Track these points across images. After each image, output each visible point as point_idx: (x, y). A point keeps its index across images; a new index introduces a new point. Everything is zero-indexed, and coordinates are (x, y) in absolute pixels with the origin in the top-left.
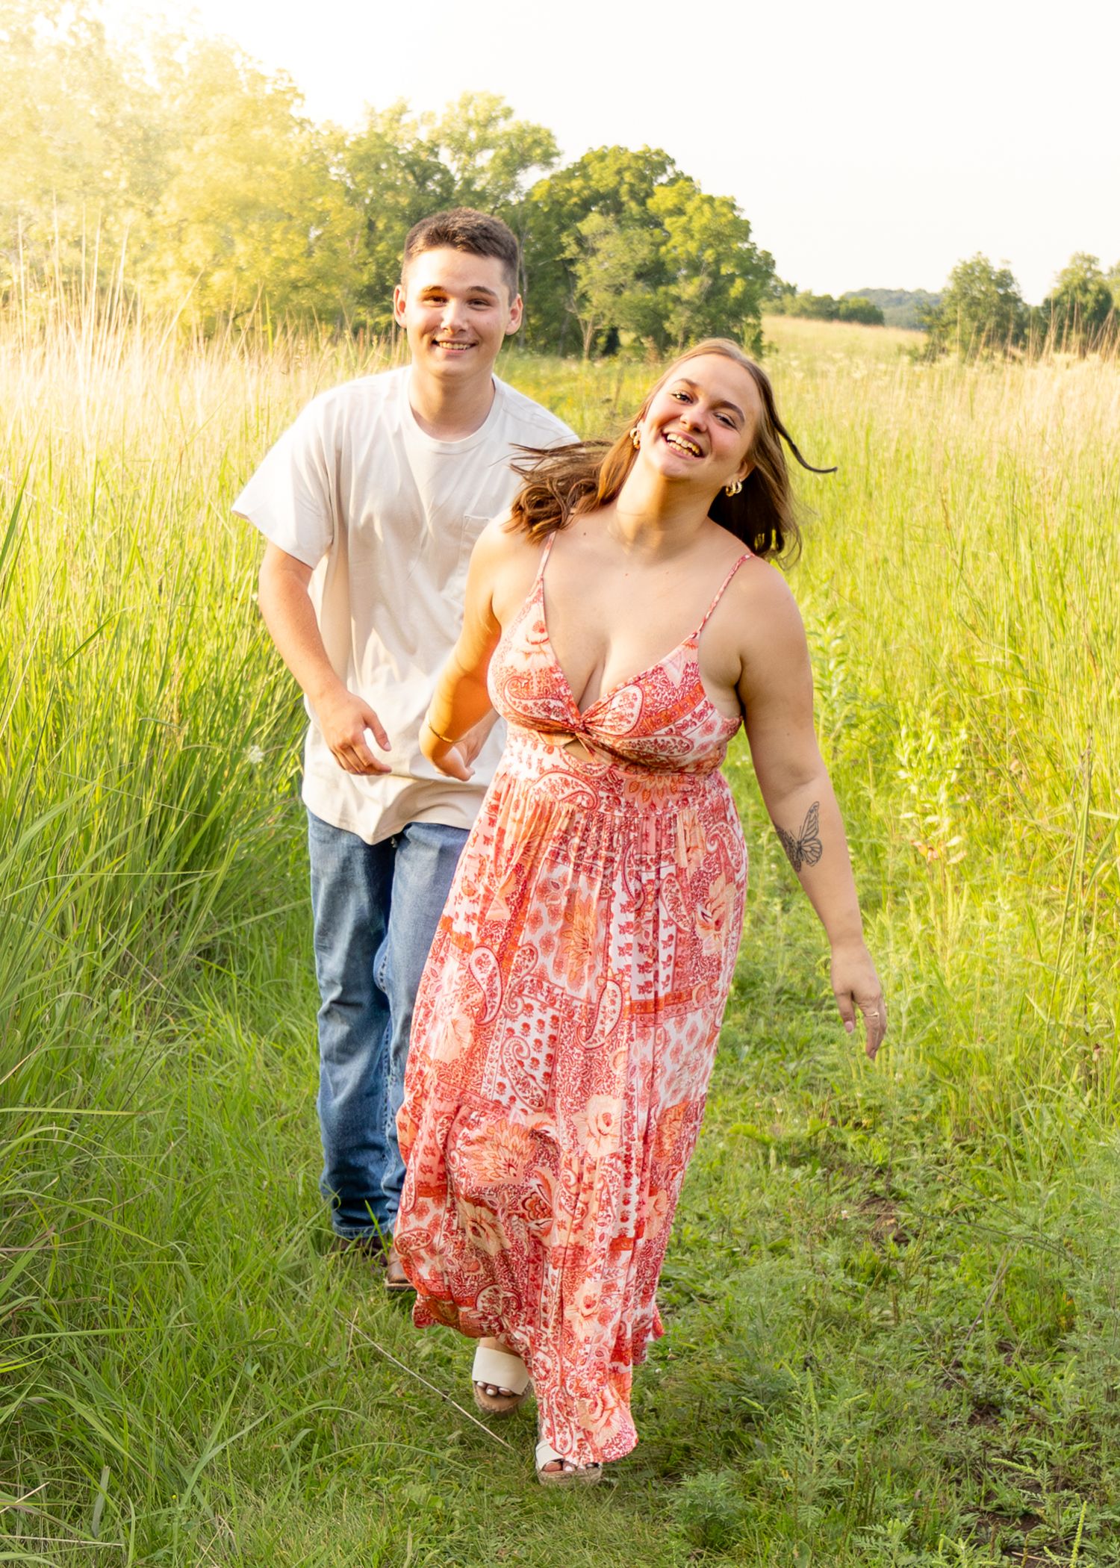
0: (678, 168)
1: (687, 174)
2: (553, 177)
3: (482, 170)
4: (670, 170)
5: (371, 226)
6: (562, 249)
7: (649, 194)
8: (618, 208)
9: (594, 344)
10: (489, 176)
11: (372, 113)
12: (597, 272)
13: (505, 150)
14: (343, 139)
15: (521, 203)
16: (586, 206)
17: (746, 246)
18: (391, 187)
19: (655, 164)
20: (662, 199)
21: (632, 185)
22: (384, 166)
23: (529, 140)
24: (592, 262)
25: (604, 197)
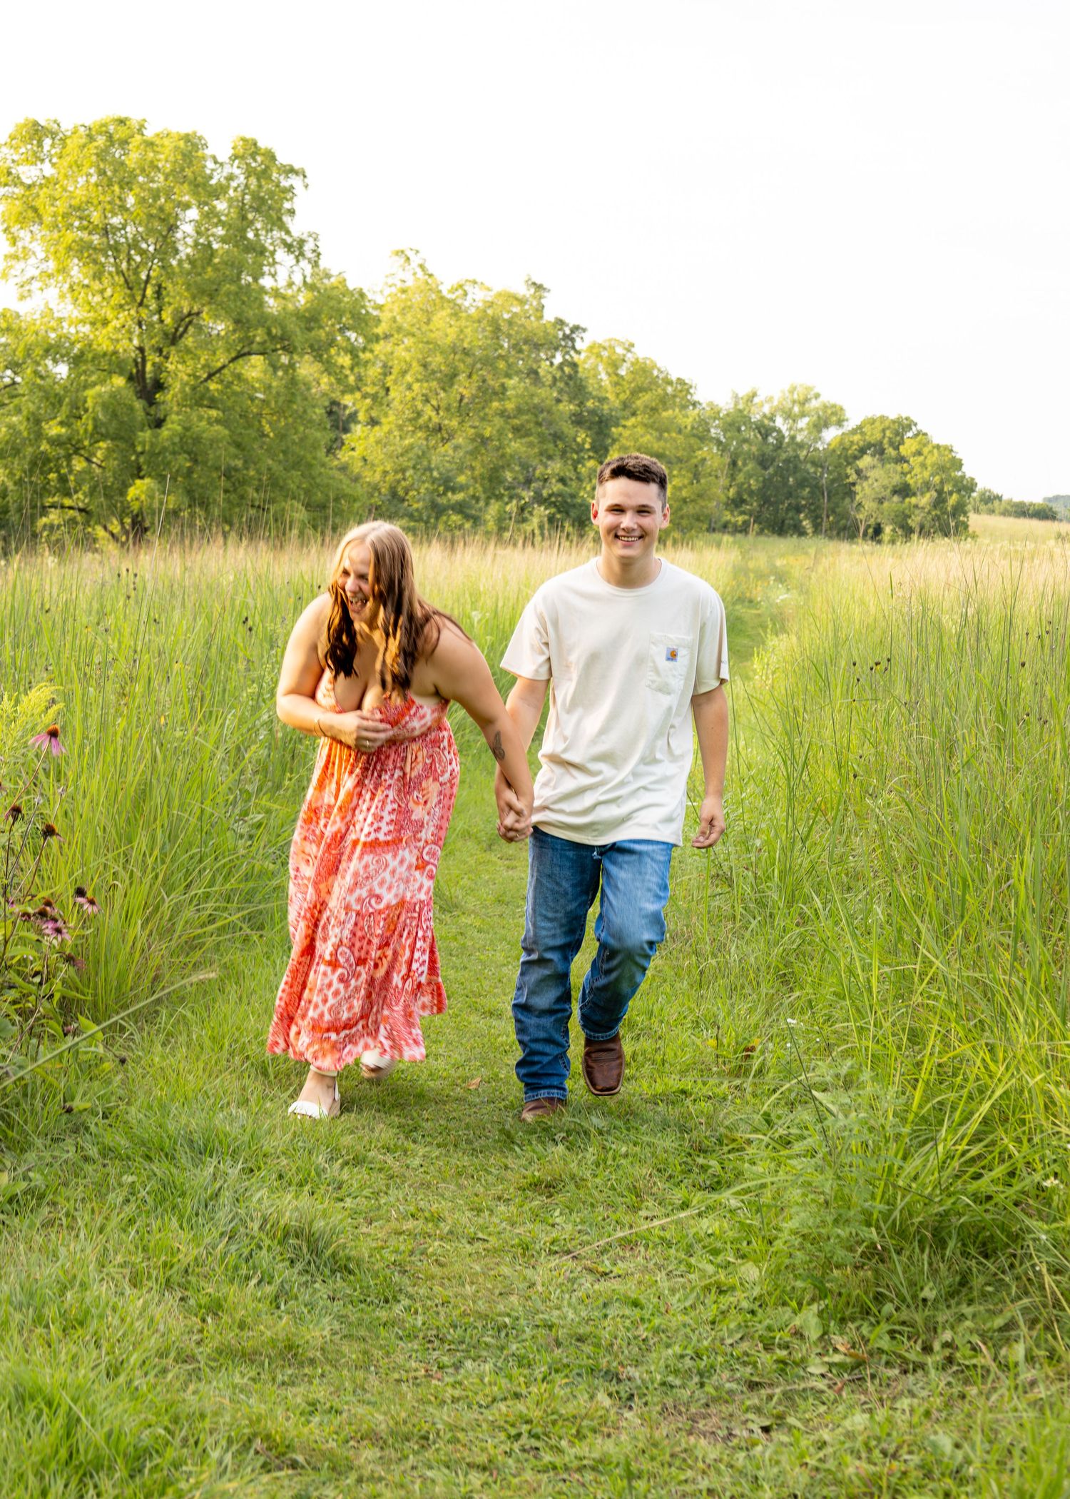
0: (919, 427)
1: (925, 431)
2: (843, 434)
3: (802, 430)
4: (913, 428)
5: (734, 463)
6: (848, 477)
7: (902, 442)
8: (882, 452)
9: (865, 534)
10: (805, 433)
12: (868, 490)
13: (815, 418)
14: (719, 413)
15: (824, 449)
16: (862, 451)
17: (960, 474)
18: (746, 441)
19: (903, 426)
20: (909, 446)
21: (890, 438)
22: (742, 428)
23: (829, 412)
24: (865, 484)
25: (874, 445)
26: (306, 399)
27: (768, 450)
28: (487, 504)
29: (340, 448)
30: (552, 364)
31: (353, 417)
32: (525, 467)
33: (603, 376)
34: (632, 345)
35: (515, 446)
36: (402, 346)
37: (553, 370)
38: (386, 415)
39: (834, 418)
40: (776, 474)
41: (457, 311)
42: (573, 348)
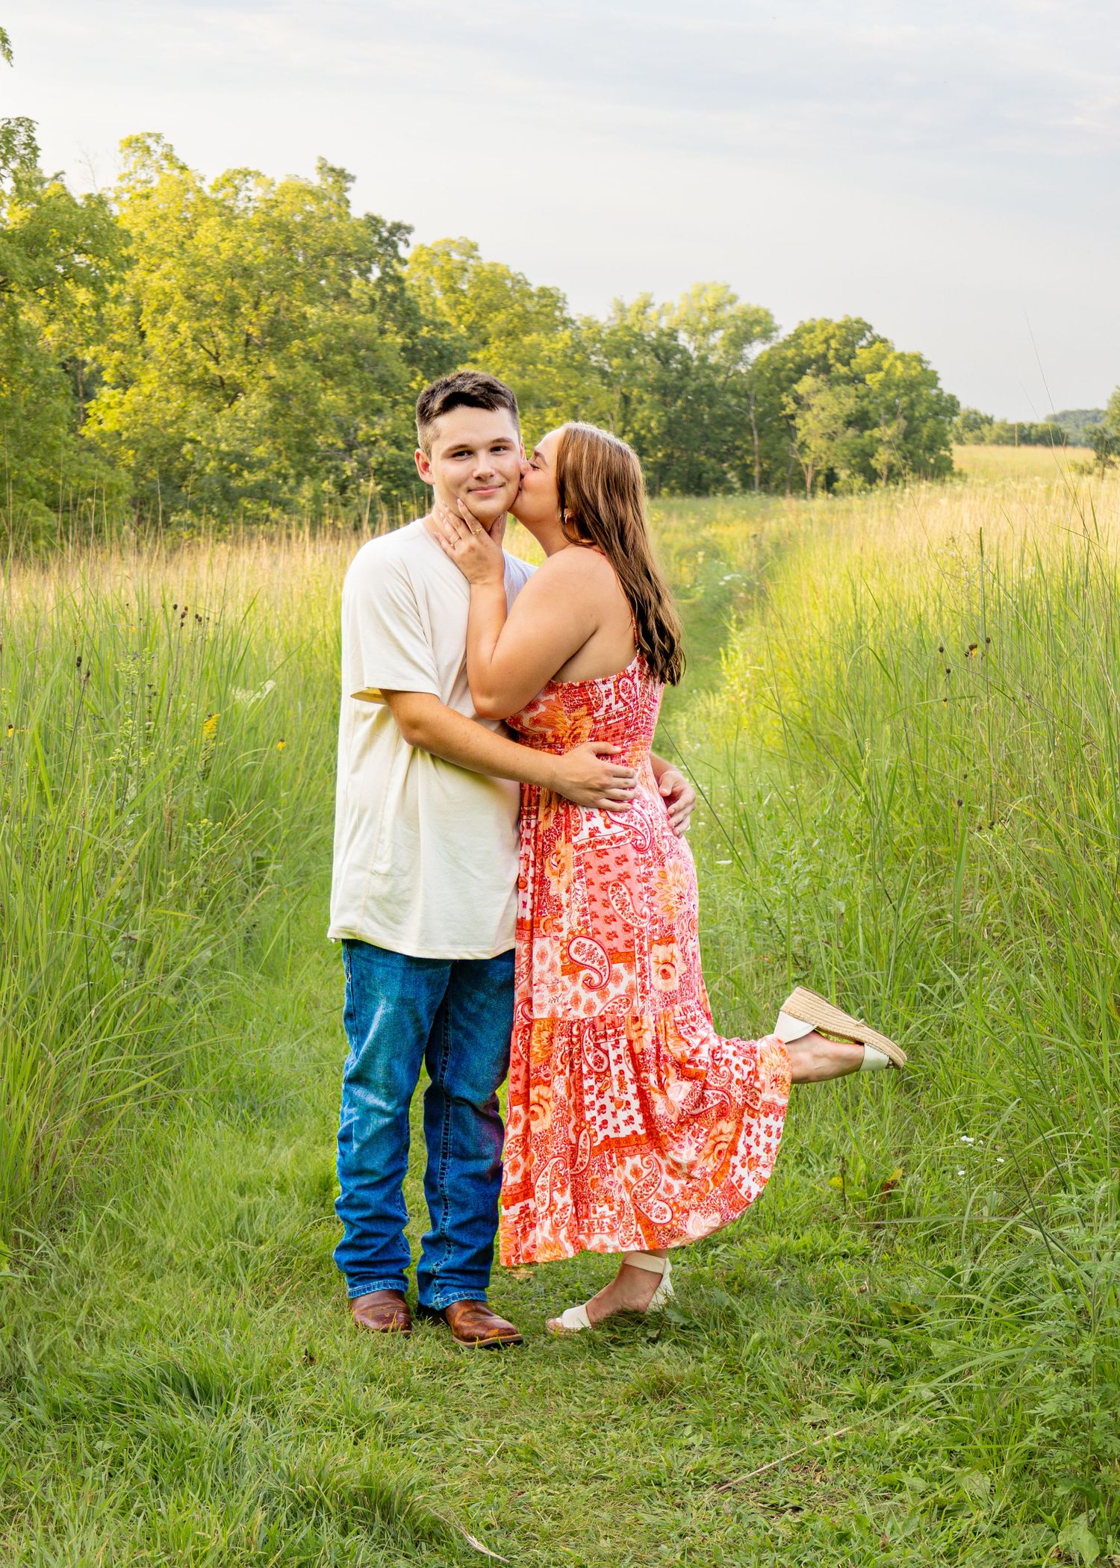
0: (875, 332)
1: (883, 336)
2: (772, 348)
3: (714, 348)
4: (868, 334)
5: (627, 401)
6: (783, 407)
7: (853, 356)
8: (826, 369)
9: (813, 485)
10: (721, 352)
11: (622, 309)
12: (813, 424)
13: (732, 330)
14: (599, 332)
15: (748, 372)
16: (801, 371)
17: (934, 392)
18: (640, 368)
19: (855, 332)
20: (864, 356)
21: (837, 350)
22: (634, 351)
23: (751, 320)
24: (808, 416)
25: (815, 361)
26: (32, 356)
27: (671, 378)
28: (299, 483)
29: (84, 423)
30: (367, 280)
31: (96, 378)
32: (342, 429)
33: (437, 293)
34: (475, 248)
35: (332, 398)
36: (157, 274)
37: (370, 289)
38: (145, 370)
39: (757, 329)
40: (684, 410)
41: (229, 218)
42: (396, 256)
